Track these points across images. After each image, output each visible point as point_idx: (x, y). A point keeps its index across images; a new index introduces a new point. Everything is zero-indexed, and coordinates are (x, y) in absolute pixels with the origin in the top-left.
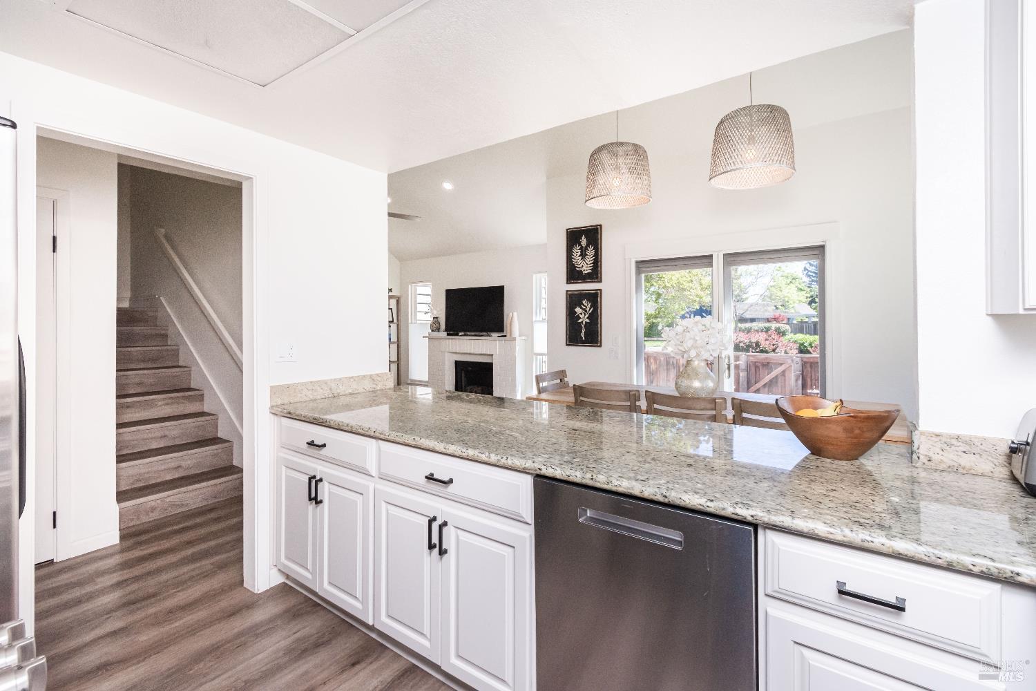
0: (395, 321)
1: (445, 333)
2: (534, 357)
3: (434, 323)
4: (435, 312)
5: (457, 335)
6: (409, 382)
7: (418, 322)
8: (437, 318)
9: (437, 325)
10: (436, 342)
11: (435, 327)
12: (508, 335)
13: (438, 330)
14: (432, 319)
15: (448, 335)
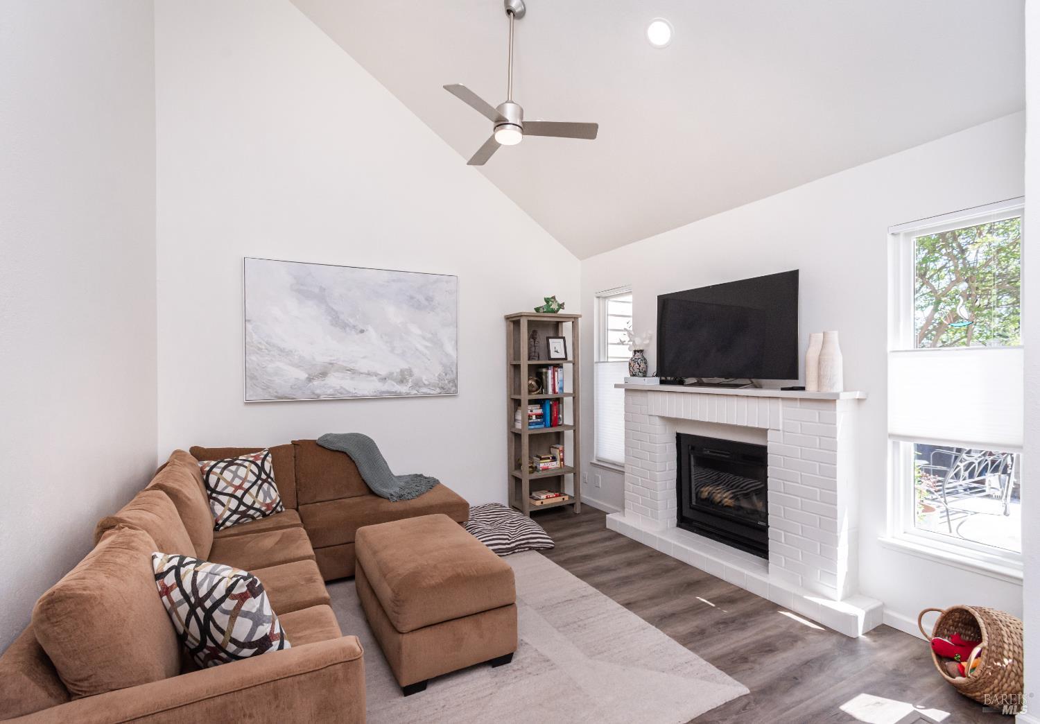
0: (570, 358)
1: (657, 379)
2: (890, 442)
3: (633, 360)
4: (638, 341)
5: (681, 383)
6: (595, 461)
7: (609, 360)
8: (641, 351)
9: (643, 365)
10: (639, 398)
11: (637, 367)
12: (812, 389)
13: (645, 374)
14: (631, 354)
15: (662, 382)
